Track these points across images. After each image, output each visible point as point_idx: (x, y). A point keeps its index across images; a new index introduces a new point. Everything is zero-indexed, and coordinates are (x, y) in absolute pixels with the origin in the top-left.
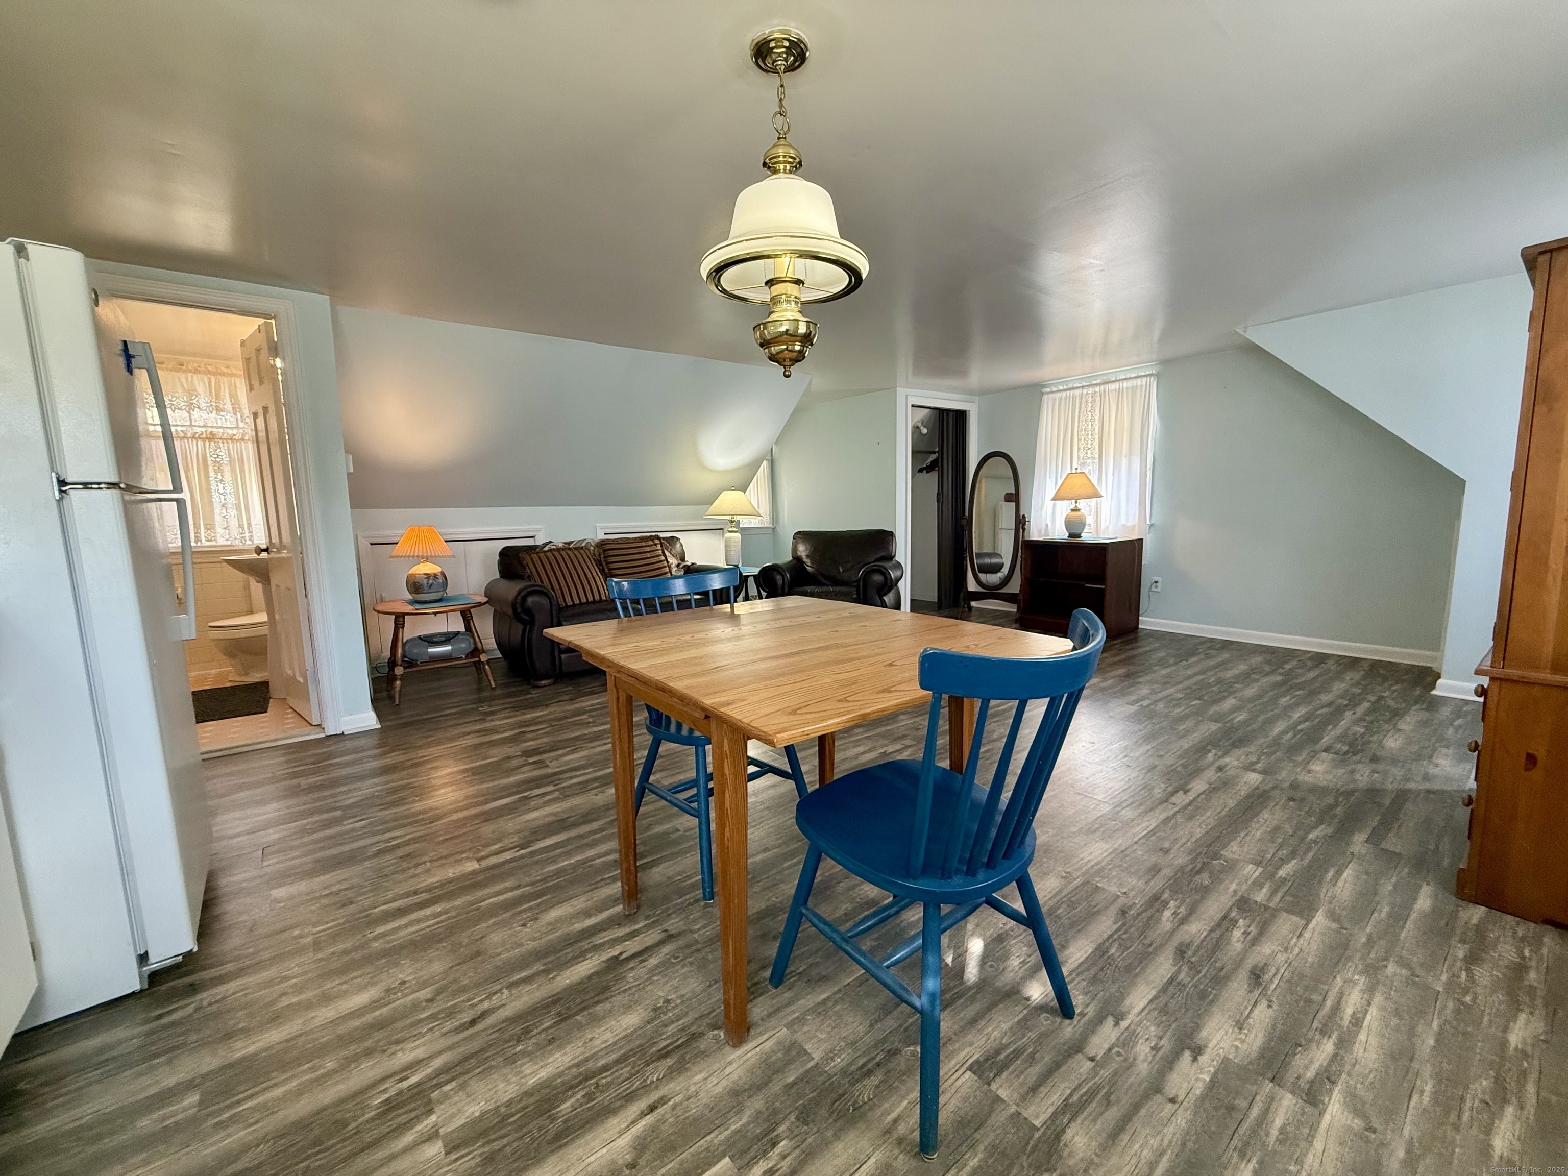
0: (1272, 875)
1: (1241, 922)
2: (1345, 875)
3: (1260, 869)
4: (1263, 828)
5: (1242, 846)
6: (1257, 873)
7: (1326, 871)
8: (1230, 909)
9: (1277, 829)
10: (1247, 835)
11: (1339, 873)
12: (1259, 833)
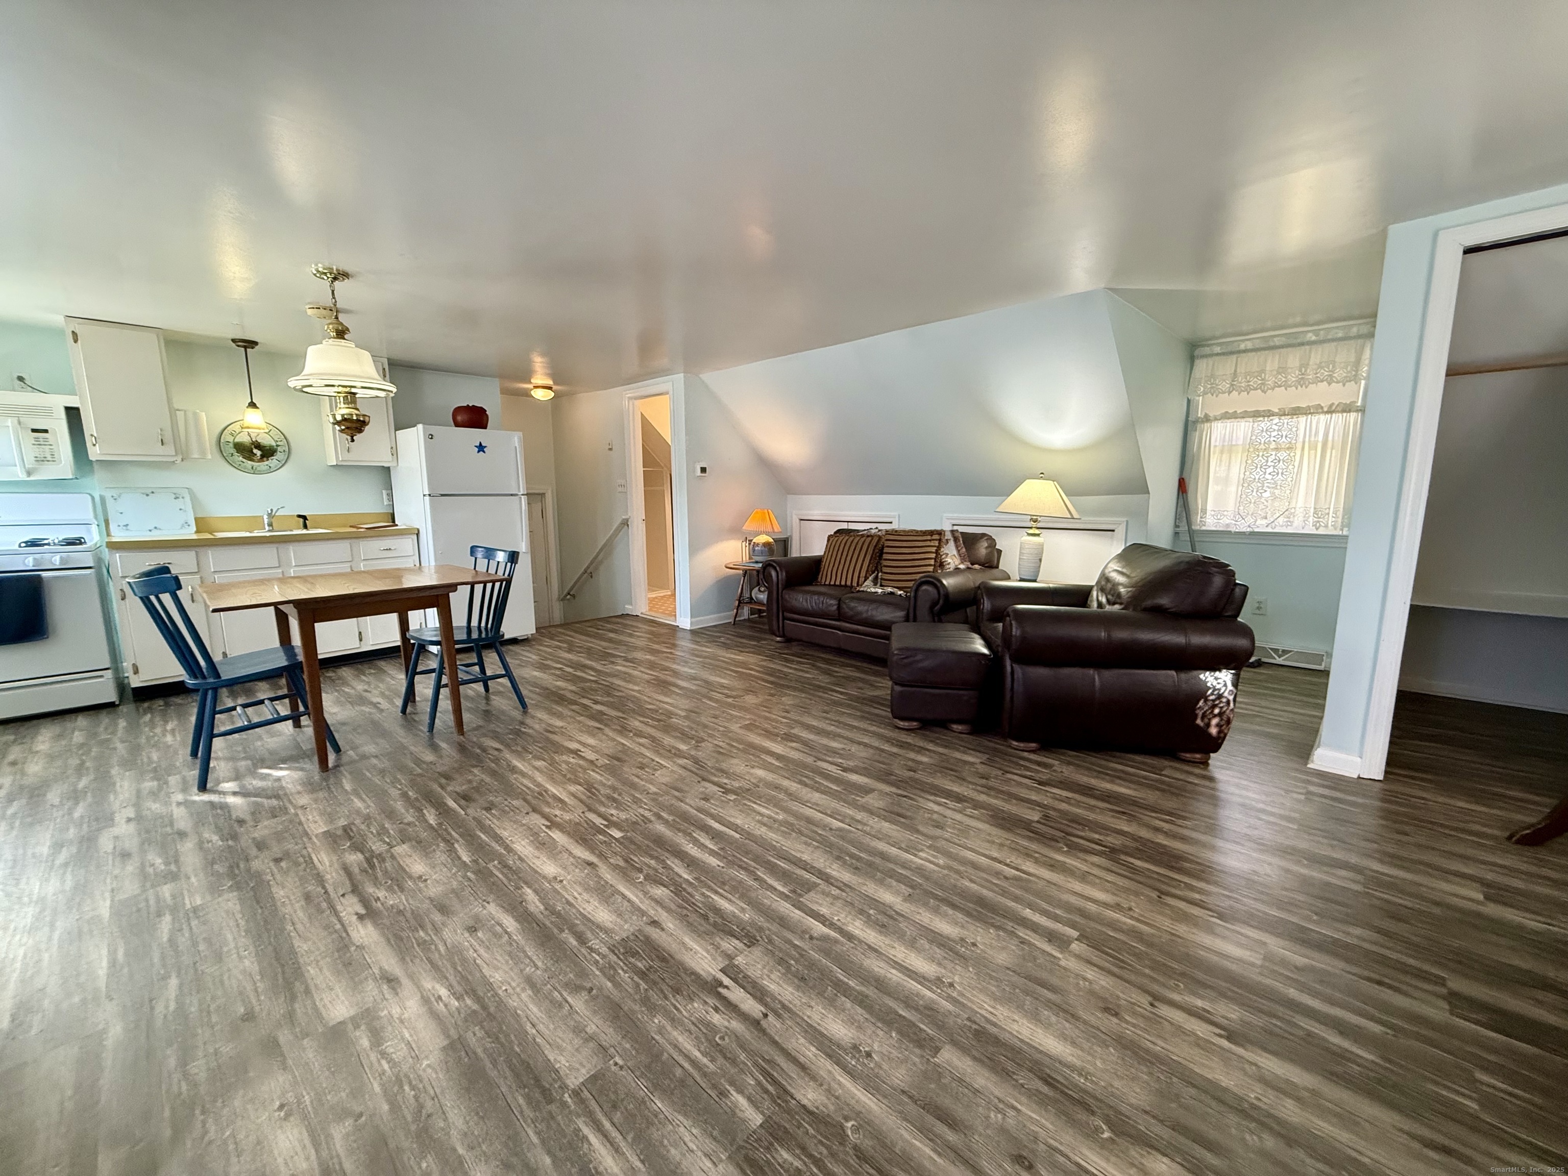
0: (174, 910)
1: (163, 867)
2: (105, 964)
3: (188, 906)
4: (232, 945)
5: (227, 912)
6: (187, 902)
7: (126, 954)
8: (179, 868)
9: (219, 957)
10: (238, 925)
11: (113, 963)
12: (230, 937)
